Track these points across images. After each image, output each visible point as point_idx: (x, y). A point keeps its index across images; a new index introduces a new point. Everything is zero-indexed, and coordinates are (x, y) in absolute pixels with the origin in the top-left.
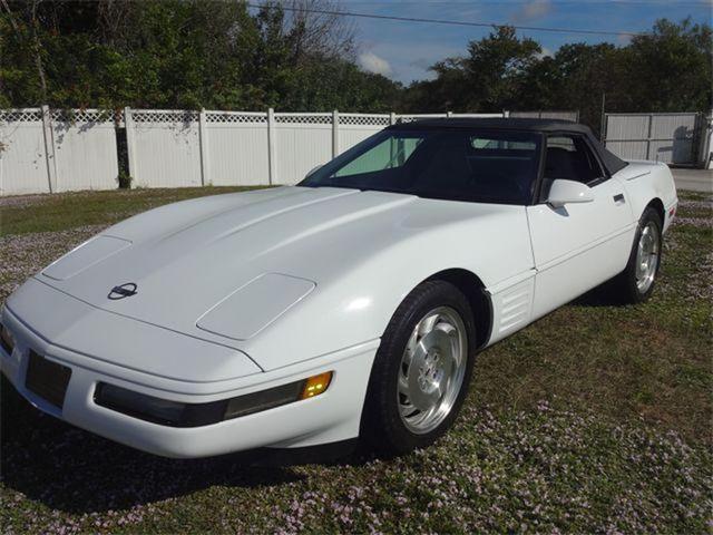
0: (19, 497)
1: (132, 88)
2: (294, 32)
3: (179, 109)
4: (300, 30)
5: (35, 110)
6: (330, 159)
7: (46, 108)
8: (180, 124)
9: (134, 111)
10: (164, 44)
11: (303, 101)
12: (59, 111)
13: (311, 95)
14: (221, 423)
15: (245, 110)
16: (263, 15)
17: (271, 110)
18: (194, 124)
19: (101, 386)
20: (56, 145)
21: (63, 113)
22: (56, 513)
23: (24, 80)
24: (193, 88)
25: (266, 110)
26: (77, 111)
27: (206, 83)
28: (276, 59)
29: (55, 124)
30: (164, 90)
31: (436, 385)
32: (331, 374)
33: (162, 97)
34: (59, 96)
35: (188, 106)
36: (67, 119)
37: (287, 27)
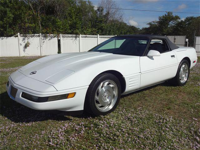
0: (6, 118)
1: (62, 29)
2: (106, 14)
3: (74, 34)
4: (108, 14)
5: (38, 34)
6: (97, 45)
7: (41, 34)
8: (74, 38)
9: (63, 35)
10: (71, 17)
11: (108, 32)
12: (44, 35)
13: (110, 31)
14: (46, 102)
15: (92, 35)
16: (98, 10)
17: (98, 35)
18: (78, 38)
19: (23, 93)
20: (43, 43)
21: (45, 35)
22: (13, 122)
23: (35, 27)
24: (78, 29)
25: (97, 35)
26: (48, 35)
27: (82, 28)
28: (101, 21)
29: (43, 38)
30: (70, 29)
31: (108, 100)
32: (75, 93)
33: (70, 31)
34: (44, 31)
35: (77, 34)
36: (46, 37)
37: (104, 13)
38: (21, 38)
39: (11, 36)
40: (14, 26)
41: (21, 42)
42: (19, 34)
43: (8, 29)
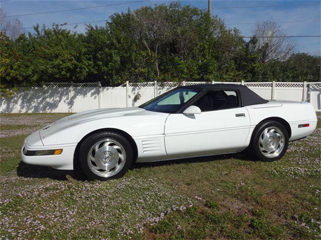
1: (187, 74)
2: (263, 47)
3: (204, 81)
4: (266, 46)
5: (152, 83)
7: (156, 82)
9: (186, 83)
12: (160, 83)
14: (34, 156)
17: (243, 81)
24: (211, 73)
26: (166, 83)
29: (158, 87)
30: (199, 74)
32: (62, 150)
33: (198, 77)
36: (162, 86)
38: (130, 88)
39: (118, 85)
40: (122, 72)
41: (130, 93)
42: (128, 82)
43: (114, 76)
